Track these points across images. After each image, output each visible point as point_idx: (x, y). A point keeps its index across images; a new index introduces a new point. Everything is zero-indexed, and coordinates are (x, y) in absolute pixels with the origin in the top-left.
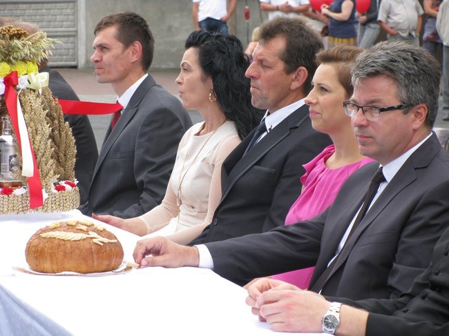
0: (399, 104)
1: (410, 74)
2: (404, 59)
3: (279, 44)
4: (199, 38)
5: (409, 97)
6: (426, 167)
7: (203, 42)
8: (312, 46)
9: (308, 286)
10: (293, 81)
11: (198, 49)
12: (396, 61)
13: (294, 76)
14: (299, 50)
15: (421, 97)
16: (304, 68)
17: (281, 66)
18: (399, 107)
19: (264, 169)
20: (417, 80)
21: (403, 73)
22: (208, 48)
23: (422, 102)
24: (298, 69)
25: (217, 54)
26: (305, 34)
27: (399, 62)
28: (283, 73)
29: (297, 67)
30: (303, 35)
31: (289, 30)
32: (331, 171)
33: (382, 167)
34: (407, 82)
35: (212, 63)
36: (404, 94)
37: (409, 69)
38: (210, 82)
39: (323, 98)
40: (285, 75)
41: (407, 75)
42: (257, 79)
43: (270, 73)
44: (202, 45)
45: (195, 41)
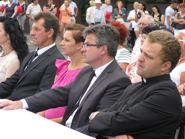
0: (96, 44)
1: (101, 33)
2: (101, 28)
3: (42, 21)
4: (4, 19)
5: (99, 42)
6: (111, 72)
7: (5, 20)
8: (54, 21)
9: (63, 116)
10: (49, 35)
11: (3, 23)
12: (97, 28)
13: (49, 33)
14: (50, 22)
15: (105, 42)
16: (52, 29)
17: (43, 29)
18: (95, 45)
19: (37, 70)
20: (104, 36)
21: (99, 32)
22: (8, 23)
23: (105, 45)
24: (50, 30)
25: (11, 25)
26: (51, 17)
27: (99, 29)
28: (45, 31)
29: (50, 29)
30: (50, 17)
31: (45, 16)
32: (70, 71)
33: (94, 70)
34: (100, 36)
35: (9, 29)
36: (98, 41)
37: (102, 31)
38: (8, 36)
39: (67, 43)
40: (45, 32)
41: (100, 34)
42: (35, 35)
43: (40, 32)
44: (5, 22)
45: (2, 20)
